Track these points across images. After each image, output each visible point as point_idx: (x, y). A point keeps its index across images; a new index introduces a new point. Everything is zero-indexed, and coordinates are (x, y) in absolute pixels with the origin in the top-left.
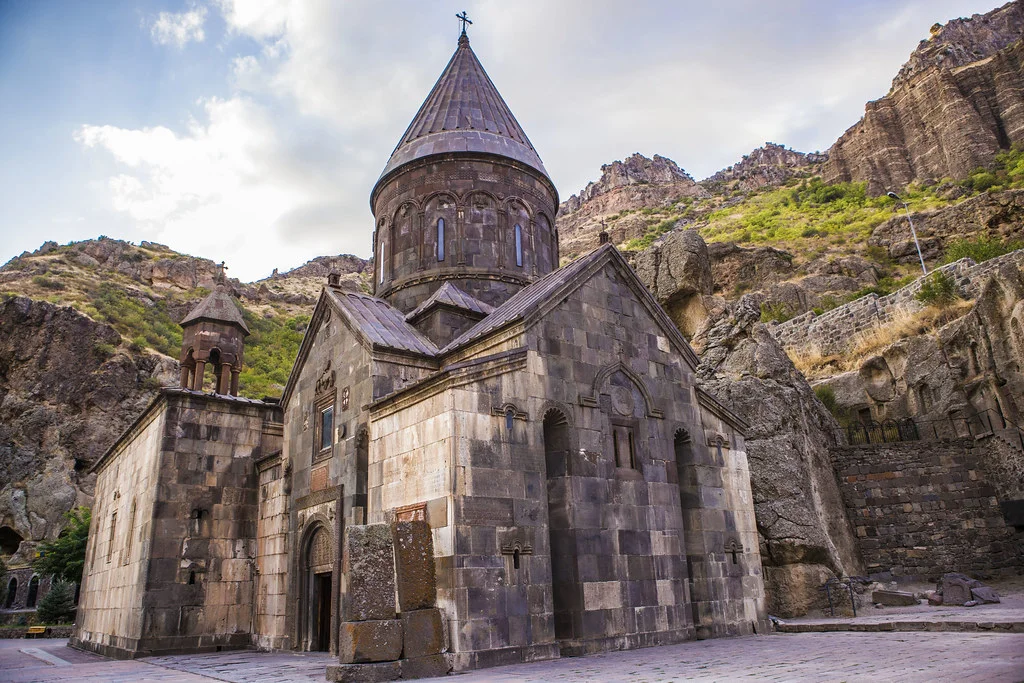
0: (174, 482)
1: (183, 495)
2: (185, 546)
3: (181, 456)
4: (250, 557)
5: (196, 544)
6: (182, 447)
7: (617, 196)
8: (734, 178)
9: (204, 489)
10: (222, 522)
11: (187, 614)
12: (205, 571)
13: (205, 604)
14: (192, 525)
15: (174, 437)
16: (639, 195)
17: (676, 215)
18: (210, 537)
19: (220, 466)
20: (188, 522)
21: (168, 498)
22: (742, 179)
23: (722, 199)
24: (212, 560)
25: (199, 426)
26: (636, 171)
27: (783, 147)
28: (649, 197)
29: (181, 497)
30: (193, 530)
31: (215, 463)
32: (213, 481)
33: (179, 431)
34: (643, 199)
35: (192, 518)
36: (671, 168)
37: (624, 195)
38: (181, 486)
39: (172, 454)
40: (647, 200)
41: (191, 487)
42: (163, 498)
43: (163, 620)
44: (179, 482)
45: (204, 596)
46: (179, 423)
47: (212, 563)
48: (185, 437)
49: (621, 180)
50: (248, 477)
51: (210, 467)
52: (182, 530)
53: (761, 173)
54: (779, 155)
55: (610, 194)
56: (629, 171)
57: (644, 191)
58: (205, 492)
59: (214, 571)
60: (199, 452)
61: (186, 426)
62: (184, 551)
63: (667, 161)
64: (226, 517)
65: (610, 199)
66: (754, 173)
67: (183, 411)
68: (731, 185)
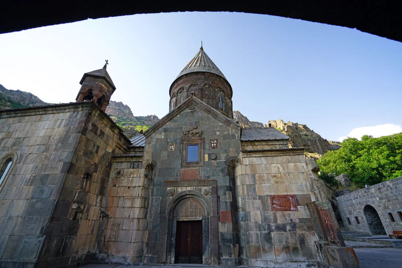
0: (81, 153)
1: (83, 163)
2: (77, 195)
3: (88, 140)
4: (101, 207)
5: (83, 194)
6: (90, 135)
7: (111, 110)
8: (144, 119)
9: (93, 163)
10: (95, 184)
11: (67, 241)
12: (82, 212)
13: (78, 234)
14: (83, 182)
15: (87, 128)
16: (118, 113)
17: (126, 122)
18: (89, 192)
19: (101, 153)
20: (82, 179)
21: (77, 162)
22: (146, 120)
23: (139, 123)
24: (87, 206)
25: (98, 128)
26: (119, 106)
27: (158, 117)
28: (121, 114)
29: (82, 164)
30: (82, 185)
31: (99, 150)
32: (96, 160)
33: (90, 127)
34: (119, 114)
35: (84, 178)
36: (129, 110)
37: (114, 111)
38: (84, 157)
39: (84, 137)
40: (120, 115)
41: (87, 159)
42: (74, 162)
43: (54, 246)
44: (83, 155)
45: (78, 229)
46: (91, 122)
47: (86, 208)
48: (92, 131)
49: (114, 107)
50: (109, 162)
51: (97, 152)
52: (78, 184)
53: (151, 121)
54: (156, 119)
55: (109, 109)
56: (118, 105)
57: (120, 112)
58: (92, 165)
59: (86, 212)
60: (95, 142)
61: (93, 125)
62: (76, 197)
63: (129, 108)
64: (97, 182)
65: (109, 110)
66: (149, 120)
67: (94, 117)
68: (143, 121)
